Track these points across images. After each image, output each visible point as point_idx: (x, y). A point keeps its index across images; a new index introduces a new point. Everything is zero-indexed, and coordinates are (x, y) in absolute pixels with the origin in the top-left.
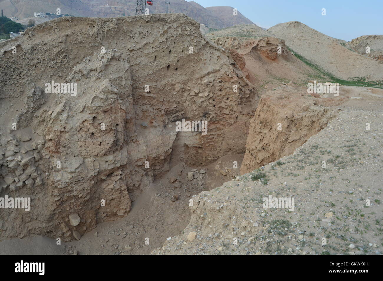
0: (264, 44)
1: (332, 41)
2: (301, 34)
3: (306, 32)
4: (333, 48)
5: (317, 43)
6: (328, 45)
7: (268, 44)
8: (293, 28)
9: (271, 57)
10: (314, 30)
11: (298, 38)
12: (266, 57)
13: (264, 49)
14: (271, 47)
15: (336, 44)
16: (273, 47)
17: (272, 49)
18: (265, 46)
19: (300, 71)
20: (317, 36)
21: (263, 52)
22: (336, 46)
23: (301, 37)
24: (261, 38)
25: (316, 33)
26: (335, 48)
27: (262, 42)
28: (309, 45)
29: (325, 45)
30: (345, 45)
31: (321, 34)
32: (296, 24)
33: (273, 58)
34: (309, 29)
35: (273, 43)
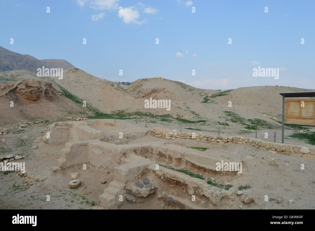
0: (24, 87)
1: (103, 83)
2: (78, 78)
3: (82, 76)
4: (103, 88)
5: (91, 85)
6: (99, 86)
7: (27, 86)
8: (72, 73)
9: (31, 99)
10: (89, 75)
11: (75, 81)
12: (25, 98)
13: (23, 91)
14: (30, 90)
15: (106, 85)
16: (33, 89)
17: (31, 91)
18: (24, 88)
19: (62, 109)
20: (92, 80)
21: (22, 94)
22: (106, 86)
23: (78, 80)
24: (21, 81)
25: (91, 77)
26: (105, 88)
27: (22, 84)
28: (84, 86)
29: (98, 86)
30: (113, 86)
31: (95, 77)
32: (74, 70)
33: (33, 99)
34: (85, 73)
35: (32, 85)
